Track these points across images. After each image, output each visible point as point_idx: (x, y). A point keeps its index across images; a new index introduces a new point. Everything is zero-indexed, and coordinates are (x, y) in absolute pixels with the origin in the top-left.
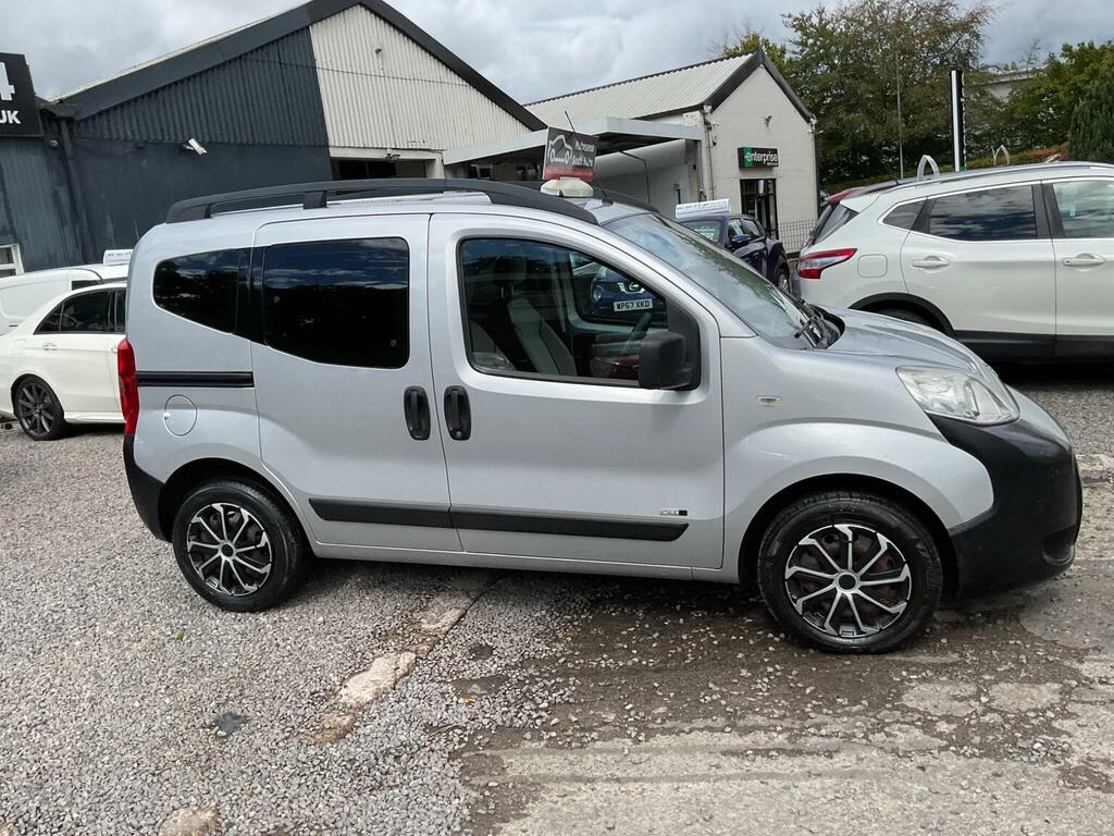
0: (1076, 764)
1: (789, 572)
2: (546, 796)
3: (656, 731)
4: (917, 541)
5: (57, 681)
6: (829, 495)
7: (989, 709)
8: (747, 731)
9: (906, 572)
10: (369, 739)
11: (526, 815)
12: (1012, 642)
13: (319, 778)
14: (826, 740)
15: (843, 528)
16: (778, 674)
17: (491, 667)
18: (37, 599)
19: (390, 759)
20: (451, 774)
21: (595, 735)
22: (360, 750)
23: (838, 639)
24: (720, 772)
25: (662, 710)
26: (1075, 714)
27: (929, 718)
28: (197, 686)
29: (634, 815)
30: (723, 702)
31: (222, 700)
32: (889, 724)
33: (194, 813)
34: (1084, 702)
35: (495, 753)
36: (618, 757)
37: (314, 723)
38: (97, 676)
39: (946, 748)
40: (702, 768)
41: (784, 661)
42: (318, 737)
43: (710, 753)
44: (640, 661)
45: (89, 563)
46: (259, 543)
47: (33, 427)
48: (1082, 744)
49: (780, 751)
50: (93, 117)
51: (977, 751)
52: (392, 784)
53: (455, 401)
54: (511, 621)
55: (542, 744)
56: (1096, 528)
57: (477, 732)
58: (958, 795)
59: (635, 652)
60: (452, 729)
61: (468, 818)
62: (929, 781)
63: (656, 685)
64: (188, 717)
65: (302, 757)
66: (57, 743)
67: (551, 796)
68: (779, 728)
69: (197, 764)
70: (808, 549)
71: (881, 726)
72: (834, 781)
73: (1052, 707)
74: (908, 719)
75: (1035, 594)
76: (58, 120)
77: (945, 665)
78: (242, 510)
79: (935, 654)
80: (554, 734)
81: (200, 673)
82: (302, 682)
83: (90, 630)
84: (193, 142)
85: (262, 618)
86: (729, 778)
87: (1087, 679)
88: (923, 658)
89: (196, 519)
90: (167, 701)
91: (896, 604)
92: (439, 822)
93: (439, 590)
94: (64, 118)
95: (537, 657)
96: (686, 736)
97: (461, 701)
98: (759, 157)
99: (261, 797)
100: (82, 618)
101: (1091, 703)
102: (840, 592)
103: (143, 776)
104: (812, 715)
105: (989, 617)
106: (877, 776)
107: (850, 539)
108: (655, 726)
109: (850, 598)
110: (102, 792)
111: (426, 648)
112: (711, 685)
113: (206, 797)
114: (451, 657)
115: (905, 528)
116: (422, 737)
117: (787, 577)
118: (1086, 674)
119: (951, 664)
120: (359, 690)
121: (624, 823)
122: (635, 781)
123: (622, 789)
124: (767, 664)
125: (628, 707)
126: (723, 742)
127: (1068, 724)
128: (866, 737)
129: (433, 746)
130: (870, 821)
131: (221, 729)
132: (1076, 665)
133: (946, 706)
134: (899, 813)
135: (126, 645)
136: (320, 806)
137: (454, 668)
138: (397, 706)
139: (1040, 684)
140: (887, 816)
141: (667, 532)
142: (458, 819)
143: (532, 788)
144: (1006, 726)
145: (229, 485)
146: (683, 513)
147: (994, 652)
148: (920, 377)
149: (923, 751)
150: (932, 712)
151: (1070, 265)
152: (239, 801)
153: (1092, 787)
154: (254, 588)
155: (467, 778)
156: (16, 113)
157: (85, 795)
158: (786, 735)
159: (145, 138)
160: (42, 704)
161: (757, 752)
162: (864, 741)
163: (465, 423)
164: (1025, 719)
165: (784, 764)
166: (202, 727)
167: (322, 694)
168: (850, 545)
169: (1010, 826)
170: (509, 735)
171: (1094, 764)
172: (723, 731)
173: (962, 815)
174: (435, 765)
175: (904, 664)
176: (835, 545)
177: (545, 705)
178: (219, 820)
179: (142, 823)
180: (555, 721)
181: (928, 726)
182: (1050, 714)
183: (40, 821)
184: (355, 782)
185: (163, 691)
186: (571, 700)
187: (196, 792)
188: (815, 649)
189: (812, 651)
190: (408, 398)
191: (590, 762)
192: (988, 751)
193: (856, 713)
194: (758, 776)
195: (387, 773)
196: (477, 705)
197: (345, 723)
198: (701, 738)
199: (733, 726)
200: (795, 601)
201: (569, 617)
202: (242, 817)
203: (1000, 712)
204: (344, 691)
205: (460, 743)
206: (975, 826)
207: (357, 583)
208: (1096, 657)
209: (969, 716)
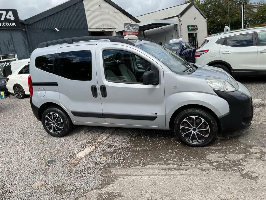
0: (245, 173)
1: (181, 127)
2: (119, 179)
3: (147, 164)
4: (211, 120)
5: (15, 153)
6: (190, 109)
7: (226, 160)
8: (168, 164)
9: (208, 127)
10: (82, 166)
11: (114, 183)
12: (235, 144)
13: (69, 175)
14: (186, 167)
15: (193, 117)
16: (178, 151)
17: (112, 149)
18: (13, 135)
19: (86, 170)
20: (99, 174)
21: (133, 165)
22: (79, 168)
23: (193, 143)
24: (160, 174)
25: (149, 159)
26: (247, 161)
27: (212, 162)
28: (45, 154)
29: (138, 183)
30: (164, 158)
31: (50, 157)
32: (202, 163)
33: (40, 182)
34: (250, 158)
35: (110, 169)
36: (137, 170)
37: (70, 162)
38: (24, 152)
39: (214, 169)
40: (156, 173)
41: (180, 148)
42: (70, 165)
43: (158, 169)
44: (146, 148)
45: (26, 126)
46: (61, 121)
47: (18, 95)
48: (247, 168)
49: (175, 169)
50: (33, 24)
51: (221, 169)
52: (85, 176)
53: (103, 88)
54: (118, 139)
55: (121, 167)
56: (262, 117)
57: (106, 164)
58: (215, 180)
59: (146, 146)
60: (101, 164)
61: (101, 184)
62: (209, 177)
63: (149, 154)
64: (42, 161)
65: (66, 170)
66: (13, 166)
67: (120, 179)
68: (176, 164)
69: (42, 171)
70: (185, 122)
71: (200, 164)
72: (186, 176)
73: (242, 159)
74: (207, 162)
75: (243, 132)
76: (25, 25)
77: (218, 149)
78: (56, 114)
79: (216, 147)
80: (123, 165)
81: (46, 151)
82: (68, 153)
83: (24, 141)
84: (56, 29)
85: (62, 138)
86: (162, 175)
87: (252, 153)
88: (213, 148)
89: (47, 116)
90: (38, 157)
91: (206, 135)
92: (94, 184)
93: (103, 132)
94: (26, 24)
95: (123, 147)
96: (154, 165)
97: (104, 157)
98: (193, 28)
99: (56, 179)
100: (22, 139)
101: (251, 158)
102: (193, 132)
103: (30, 174)
104: (184, 161)
105: (231, 138)
106: (196, 175)
107: (195, 120)
108: (147, 163)
109: (195, 133)
110: (21, 177)
111: (98, 145)
112: (162, 154)
113: (44, 179)
114: (103, 148)
115: (208, 117)
116: (94, 166)
117: (180, 129)
118: (252, 151)
119: (220, 149)
120: (81, 155)
121: (136, 185)
122: (140, 176)
123: (137, 177)
124: (176, 149)
125: (141, 159)
126: (162, 167)
127: (245, 163)
128: (196, 166)
129: (96, 167)
130: (193, 185)
131: (49, 163)
132: (250, 149)
133: (216, 159)
134: (200, 184)
135: (31, 144)
136: (68, 181)
137: (104, 150)
138: (89, 158)
139: (240, 154)
140: (197, 184)
141: (152, 118)
142: (98, 184)
143: (116, 177)
144: (230, 164)
145: (53, 108)
146: (156, 114)
147: (231, 146)
148: (212, 81)
149: (208, 170)
150: (213, 160)
151: (261, 52)
152: (51, 180)
153: (248, 178)
154: (60, 132)
155: (102, 175)
156: (15, 23)
157: (17, 178)
158: (177, 165)
159: (45, 28)
160: (11, 158)
161: (169, 169)
162: (195, 167)
163: (105, 93)
164: (235, 162)
165: (175, 172)
166: (45, 163)
167: (73, 156)
168: (195, 121)
169: (226, 187)
170: (113, 165)
171: (249, 173)
172: (163, 164)
173: (215, 184)
174: (96, 172)
175: (208, 149)
176: (191, 121)
177: (123, 158)
178: (46, 184)
179: (29, 184)
180: (124, 162)
181: (211, 163)
182: (241, 161)
183: (7, 183)
184: (77, 175)
185: (37, 155)
186: (129, 157)
187: (41, 177)
188: (188, 145)
189: (187, 146)
190: (92, 88)
191: (131, 171)
192: (224, 169)
193: (195, 160)
194: (168, 175)
195: (85, 173)
196: (107, 158)
197: (77, 162)
198: (157, 166)
199: (165, 163)
200: (182, 134)
201: (132, 138)
202: (51, 183)
203: (229, 161)
204: (78, 155)
205: (102, 167)
206: (218, 187)
207: (85, 131)
208: (255, 148)
209: (221, 161)
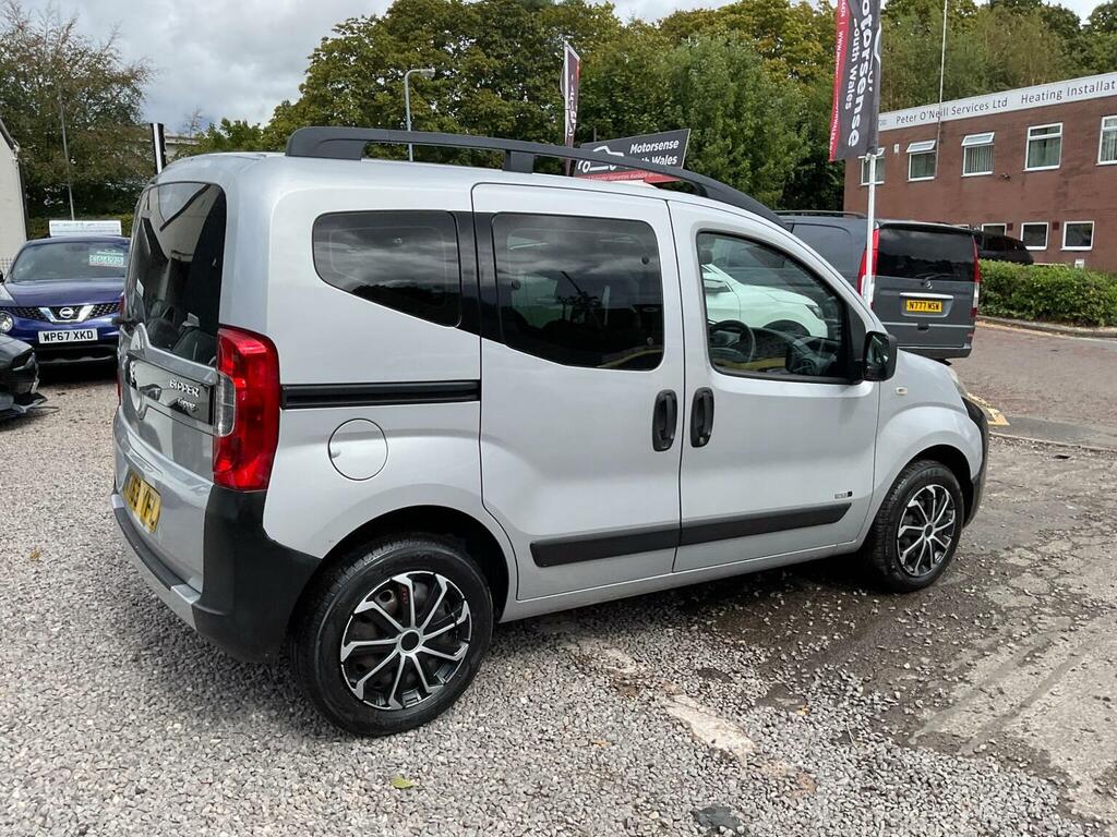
1: (901, 532)
2: (1020, 736)
9: (954, 516)
15: (931, 488)
17: (752, 681)
21: (940, 691)
24: (1044, 676)
25: (925, 659)
35: (924, 731)
40: (1034, 679)
46: (459, 618)
55: (929, 711)
57: (872, 726)
59: (810, 633)
70: (913, 509)
73: (1052, 585)
78: (438, 576)
89: (364, 606)
97: (801, 714)
102: (927, 539)
107: (934, 496)
109: (930, 543)
111: (675, 687)
114: (706, 688)
116: (856, 749)
117: (899, 537)
120: (728, 739)
123: (1037, 709)
125: (907, 667)
126: (1000, 660)
138: (774, 738)
141: (835, 514)
143: (1003, 736)
146: (850, 494)
167: (716, 757)
168: (934, 501)
182: (1060, 588)
190: (663, 404)
192: (1088, 614)
196: (821, 711)
197: (790, 767)
198: (987, 664)
200: (902, 556)
